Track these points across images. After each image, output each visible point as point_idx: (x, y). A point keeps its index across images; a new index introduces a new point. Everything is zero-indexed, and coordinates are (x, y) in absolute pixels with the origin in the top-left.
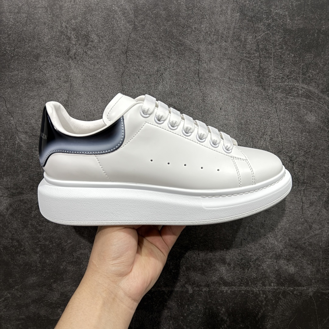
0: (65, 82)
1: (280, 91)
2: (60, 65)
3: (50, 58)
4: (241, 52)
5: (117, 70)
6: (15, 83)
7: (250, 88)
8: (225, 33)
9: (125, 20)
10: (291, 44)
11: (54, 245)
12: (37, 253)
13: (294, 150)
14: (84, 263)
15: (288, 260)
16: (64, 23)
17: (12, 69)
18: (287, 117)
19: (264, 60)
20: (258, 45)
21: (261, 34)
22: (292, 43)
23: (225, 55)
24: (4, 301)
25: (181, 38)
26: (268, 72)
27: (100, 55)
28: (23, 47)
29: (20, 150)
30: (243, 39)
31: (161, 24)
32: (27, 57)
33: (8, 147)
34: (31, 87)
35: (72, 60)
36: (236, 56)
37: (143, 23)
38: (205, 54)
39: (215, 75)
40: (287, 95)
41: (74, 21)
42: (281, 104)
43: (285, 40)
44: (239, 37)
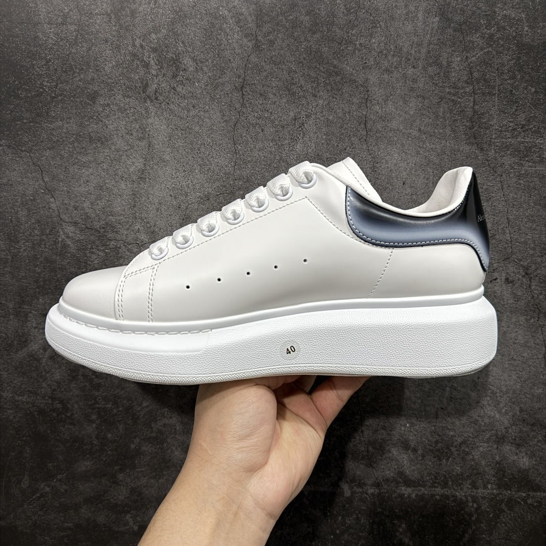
0: (140, 139)
1: (508, 152)
2: (131, 111)
3: (115, 99)
4: (441, 85)
5: (225, 118)
6: (58, 140)
7: (456, 147)
8: (413, 52)
9: (240, 33)
10: (530, 70)
11: (121, 409)
12: (92, 422)
13: (532, 255)
14: (169, 440)
15: (518, 446)
16: (138, 40)
17: (53, 117)
18: (521, 198)
19: (481, 99)
20: (471, 72)
21: (477, 54)
22: (532, 69)
23: (412, 89)
24: (39, 498)
25: (335, 62)
26: (489, 120)
27: (197, 92)
28: (70, 81)
29: (66, 252)
30: (444, 63)
31: (302, 39)
32: (77, 97)
33: (46, 248)
34: (83, 148)
35: (152, 101)
36: (431, 92)
37: (271, 37)
38: (377, 89)
39: (394, 124)
40: (521, 160)
41: (154, 36)
42: (511, 176)
43: (520, 63)
44: (437, 60)
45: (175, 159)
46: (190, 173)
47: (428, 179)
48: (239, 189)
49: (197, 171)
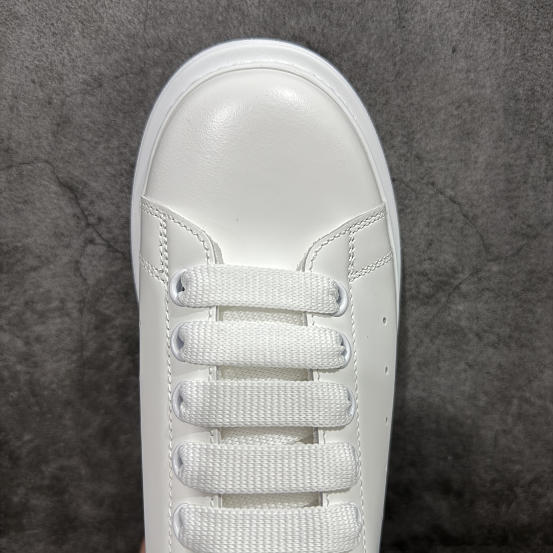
45: (36, 11)
46: (65, 38)
47: (495, 42)
48: (156, 64)
49: (77, 33)
